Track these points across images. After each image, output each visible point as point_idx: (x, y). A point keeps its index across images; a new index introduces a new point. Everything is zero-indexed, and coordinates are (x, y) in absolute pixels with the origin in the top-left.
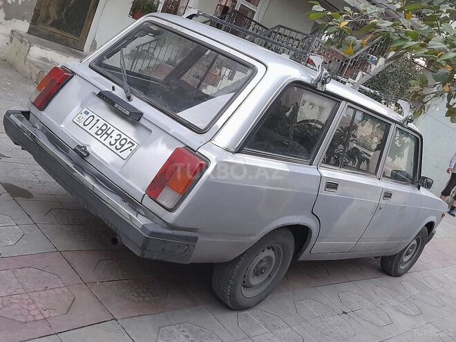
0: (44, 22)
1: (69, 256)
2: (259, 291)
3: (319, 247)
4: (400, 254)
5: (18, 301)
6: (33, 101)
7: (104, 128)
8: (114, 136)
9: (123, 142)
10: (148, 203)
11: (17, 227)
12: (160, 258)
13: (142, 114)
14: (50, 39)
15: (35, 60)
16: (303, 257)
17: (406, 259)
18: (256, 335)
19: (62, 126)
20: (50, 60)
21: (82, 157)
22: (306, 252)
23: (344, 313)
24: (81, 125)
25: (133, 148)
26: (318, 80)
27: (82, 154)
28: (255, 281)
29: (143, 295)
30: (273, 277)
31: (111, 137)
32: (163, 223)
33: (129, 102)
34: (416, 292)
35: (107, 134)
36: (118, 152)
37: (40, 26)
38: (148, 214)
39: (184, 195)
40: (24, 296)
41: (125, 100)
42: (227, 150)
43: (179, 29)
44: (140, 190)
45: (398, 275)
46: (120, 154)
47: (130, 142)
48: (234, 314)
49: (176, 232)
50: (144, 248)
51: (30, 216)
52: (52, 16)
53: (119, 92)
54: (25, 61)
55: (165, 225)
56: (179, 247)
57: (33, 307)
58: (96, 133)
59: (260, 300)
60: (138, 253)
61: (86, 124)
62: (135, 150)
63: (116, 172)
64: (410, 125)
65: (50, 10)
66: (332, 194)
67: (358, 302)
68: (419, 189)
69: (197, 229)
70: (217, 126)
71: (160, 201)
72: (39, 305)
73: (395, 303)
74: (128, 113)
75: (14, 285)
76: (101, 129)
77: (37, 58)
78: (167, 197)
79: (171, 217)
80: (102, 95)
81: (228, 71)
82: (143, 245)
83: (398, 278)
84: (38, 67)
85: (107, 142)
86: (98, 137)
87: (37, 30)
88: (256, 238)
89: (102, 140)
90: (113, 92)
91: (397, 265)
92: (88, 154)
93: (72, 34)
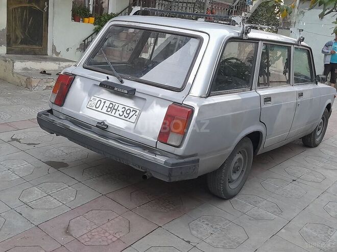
0: (15, 42)
1: (111, 196)
2: (239, 182)
3: (268, 142)
4: (315, 131)
5: (96, 233)
6: (53, 101)
7: (111, 106)
8: (120, 108)
9: (128, 112)
10: (161, 146)
11: (70, 188)
12: (180, 179)
13: (135, 89)
14: (24, 53)
15: (20, 71)
16: (259, 152)
17: (318, 133)
18: (248, 211)
19: (81, 112)
20: (29, 68)
21: (103, 129)
22: (261, 148)
23: (294, 180)
24: (94, 108)
25: (137, 114)
26: (243, 33)
27: (102, 127)
28: (235, 177)
29: (168, 207)
30: (245, 170)
31: (119, 111)
32: (175, 156)
33: (123, 84)
34: (332, 153)
35: (115, 109)
36: (127, 119)
37: (14, 47)
38: (163, 153)
39: (184, 134)
40: (98, 229)
41: (120, 83)
42: (201, 97)
43: (137, 25)
44: (152, 139)
45: (316, 146)
46: (129, 120)
47: (133, 110)
48: (228, 202)
49: (186, 160)
50: (170, 176)
51: (73, 178)
52: (19, 36)
53: (113, 79)
54: (13, 74)
55: (177, 157)
56: (190, 168)
57: (107, 234)
58: (107, 111)
59: (240, 188)
60: (167, 180)
61: (97, 106)
62: (139, 115)
63: (132, 132)
64: (303, 43)
65: (17, 33)
66: (269, 105)
67: (299, 171)
68: (317, 84)
69: (197, 154)
70: (189, 84)
71: (170, 143)
72: (110, 231)
73: (322, 165)
74: (126, 92)
75: (88, 224)
76: (109, 107)
77: (20, 70)
78: (173, 139)
79: (180, 151)
80: (103, 85)
81: (153, 39)
82: (170, 174)
83: (317, 148)
84: (24, 76)
85: (117, 115)
86: (110, 113)
87: (12, 50)
88: (231, 149)
89: (113, 114)
90: (109, 80)
91: (314, 139)
92: (108, 126)
93: (36, 45)
